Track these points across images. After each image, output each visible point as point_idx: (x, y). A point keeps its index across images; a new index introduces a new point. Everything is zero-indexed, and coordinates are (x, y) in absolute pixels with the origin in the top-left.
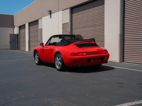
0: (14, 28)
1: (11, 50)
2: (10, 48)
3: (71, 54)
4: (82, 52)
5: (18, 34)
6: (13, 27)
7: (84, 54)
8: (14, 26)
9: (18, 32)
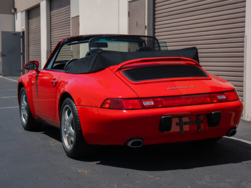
0: (14, 14)
1: (4, 75)
2: (3, 71)
3: (104, 103)
4: (141, 96)
5: (23, 32)
6: (13, 11)
7: (146, 103)
8: (15, 10)
9: (24, 27)
